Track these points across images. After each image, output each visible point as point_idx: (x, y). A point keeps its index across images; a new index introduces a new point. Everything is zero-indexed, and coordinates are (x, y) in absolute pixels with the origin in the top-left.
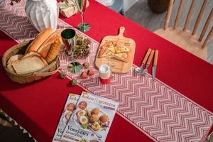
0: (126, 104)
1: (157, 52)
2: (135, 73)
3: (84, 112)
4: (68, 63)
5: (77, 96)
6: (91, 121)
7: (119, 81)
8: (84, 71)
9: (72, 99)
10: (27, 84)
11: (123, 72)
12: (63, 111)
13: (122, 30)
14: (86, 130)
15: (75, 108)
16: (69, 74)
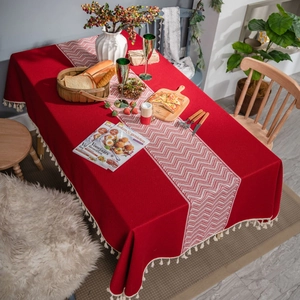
0: (156, 145)
1: (208, 114)
2: (178, 124)
3: (113, 137)
4: (116, 99)
5: (112, 125)
6: (116, 146)
7: (158, 126)
8: (129, 109)
9: (107, 125)
10: (71, 103)
11: (166, 119)
12: (94, 131)
13: (182, 88)
14: (108, 150)
15: (106, 132)
16: (113, 107)
